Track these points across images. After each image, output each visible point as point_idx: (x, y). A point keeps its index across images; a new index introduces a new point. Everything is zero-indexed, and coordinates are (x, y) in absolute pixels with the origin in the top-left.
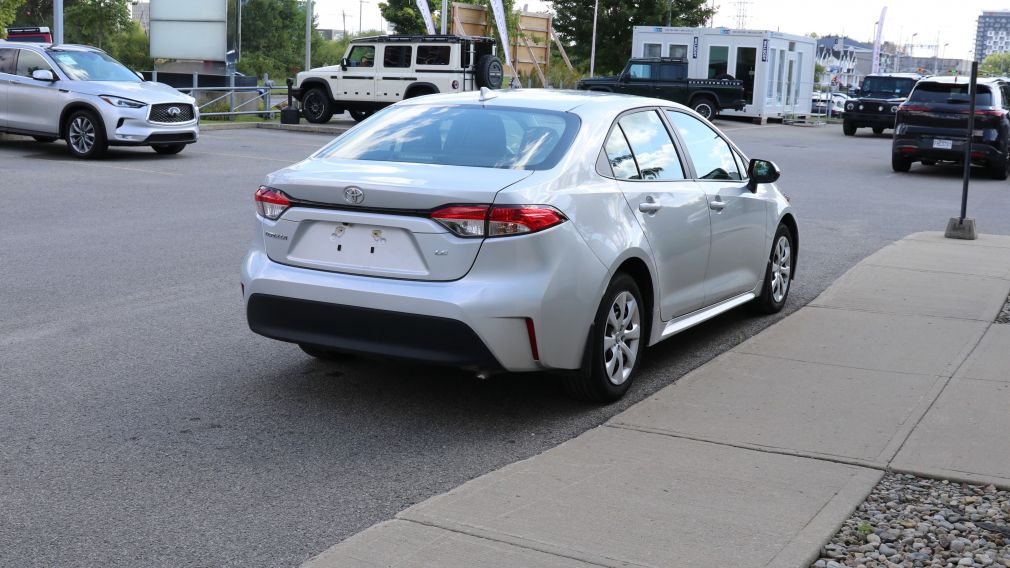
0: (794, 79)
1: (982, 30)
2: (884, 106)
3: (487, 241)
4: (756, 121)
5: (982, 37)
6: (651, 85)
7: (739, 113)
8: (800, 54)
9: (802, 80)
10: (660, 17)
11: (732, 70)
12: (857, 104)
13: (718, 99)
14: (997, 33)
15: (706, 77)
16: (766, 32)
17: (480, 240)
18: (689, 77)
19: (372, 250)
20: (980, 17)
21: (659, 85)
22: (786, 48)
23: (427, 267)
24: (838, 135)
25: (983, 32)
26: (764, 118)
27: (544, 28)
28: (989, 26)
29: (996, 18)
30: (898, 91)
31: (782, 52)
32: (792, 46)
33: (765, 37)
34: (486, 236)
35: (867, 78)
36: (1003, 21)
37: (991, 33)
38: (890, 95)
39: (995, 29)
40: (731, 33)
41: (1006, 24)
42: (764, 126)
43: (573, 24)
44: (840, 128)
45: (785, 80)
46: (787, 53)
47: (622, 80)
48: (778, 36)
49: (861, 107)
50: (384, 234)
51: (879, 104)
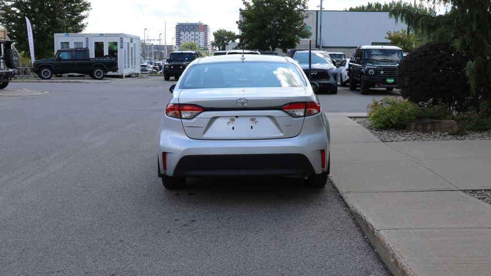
0: (133, 56)
1: (178, 31)
2: (182, 66)
3: (306, 118)
4: (121, 77)
5: (178, 35)
6: (72, 62)
7: (115, 74)
8: (135, 44)
9: (136, 56)
10: (62, 29)
11: (106, 53)
12: (170, 66)
13: (106, 68)
14: (185, 33)
15: (94, 57)
16: (121, 34)
17: (303, 118)
18: (90, 57)
19: (252, 127)
20: (176, 26)
21: (76, 62)
22: (129, 42)
23: (282, 132)
24: (161, 80)
25: (179, 33)
26: (124, 75)
27: (3, 36)
28: (181, 30)
29: (183, 26)
30: (186, 59)
31: (128, 43)
32: (131, 40)
33: (121, 37)
34: (305, 116)
35: (172, 54)
36: (187, 27)
37: (182, 33)
38: (184, 61)
39: (184, 31)
40: (104, 35)
41: (188, 29)
42: (124, 79)
43: (14, 34)
44: (163, 78)
45: (130, 57)
46: (130, 43)
47: (57, 60)
48: (126, 36)
49: (172, 67)
50: (257, 119)
51: (180, 65)
